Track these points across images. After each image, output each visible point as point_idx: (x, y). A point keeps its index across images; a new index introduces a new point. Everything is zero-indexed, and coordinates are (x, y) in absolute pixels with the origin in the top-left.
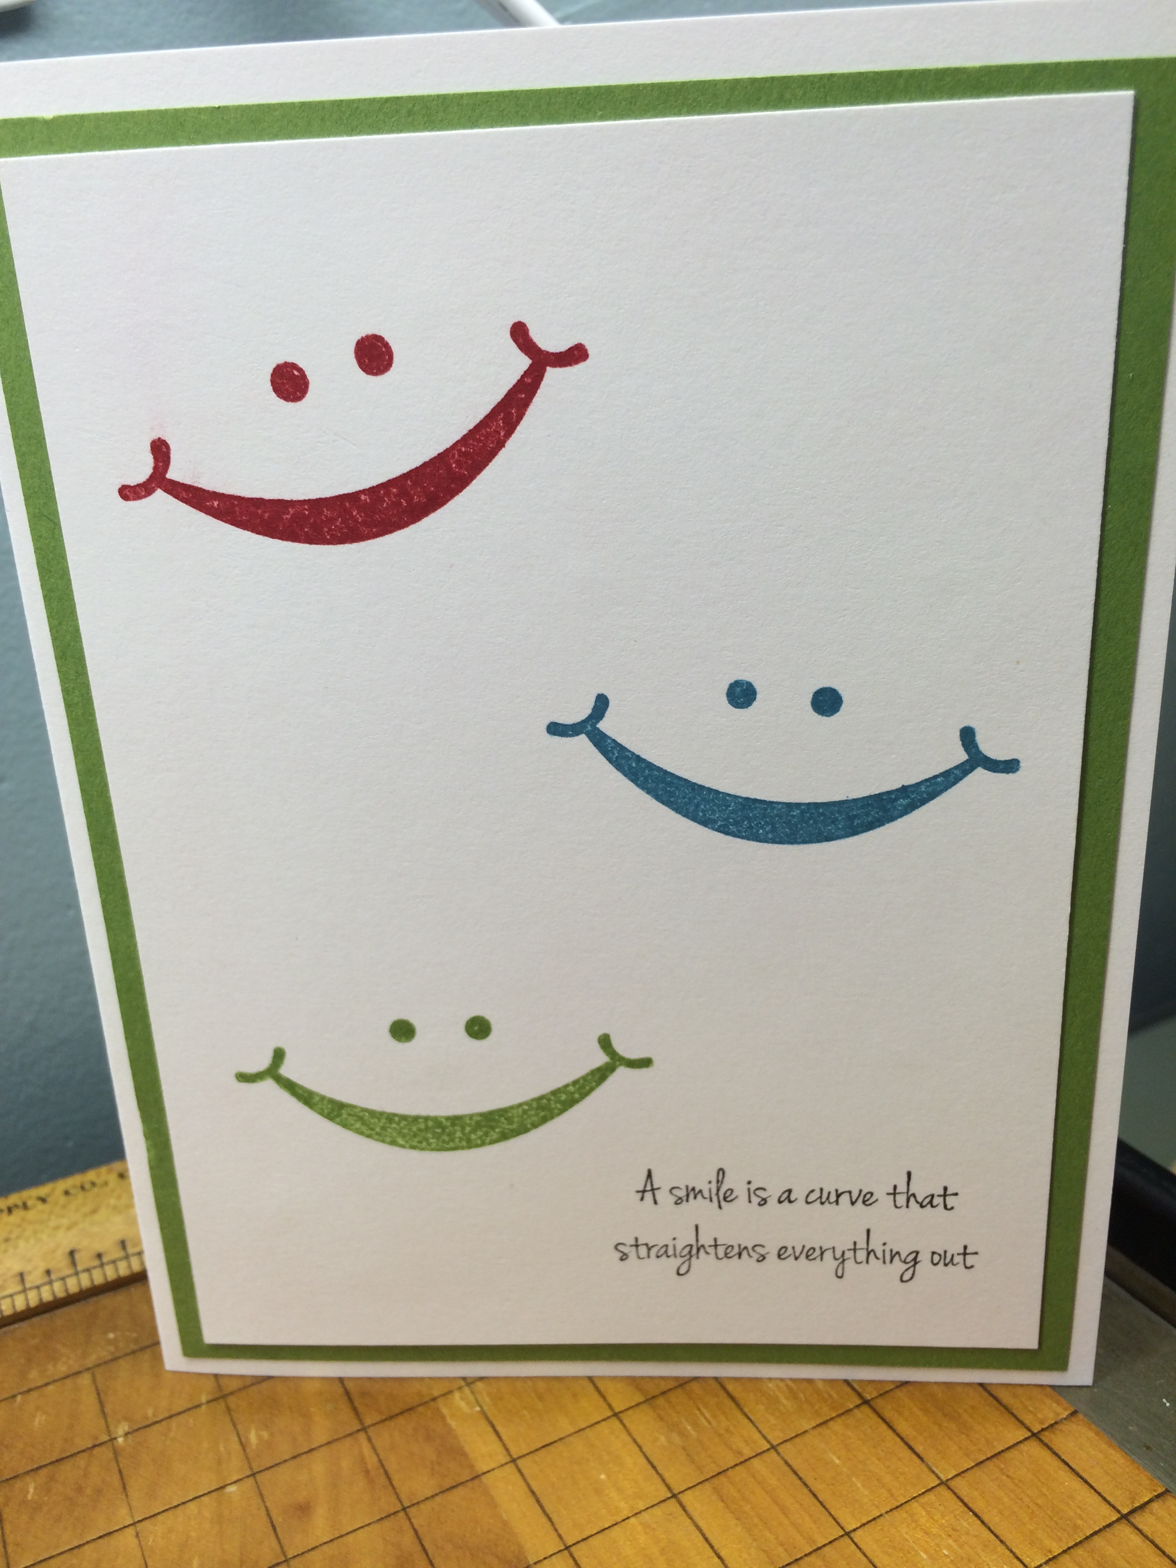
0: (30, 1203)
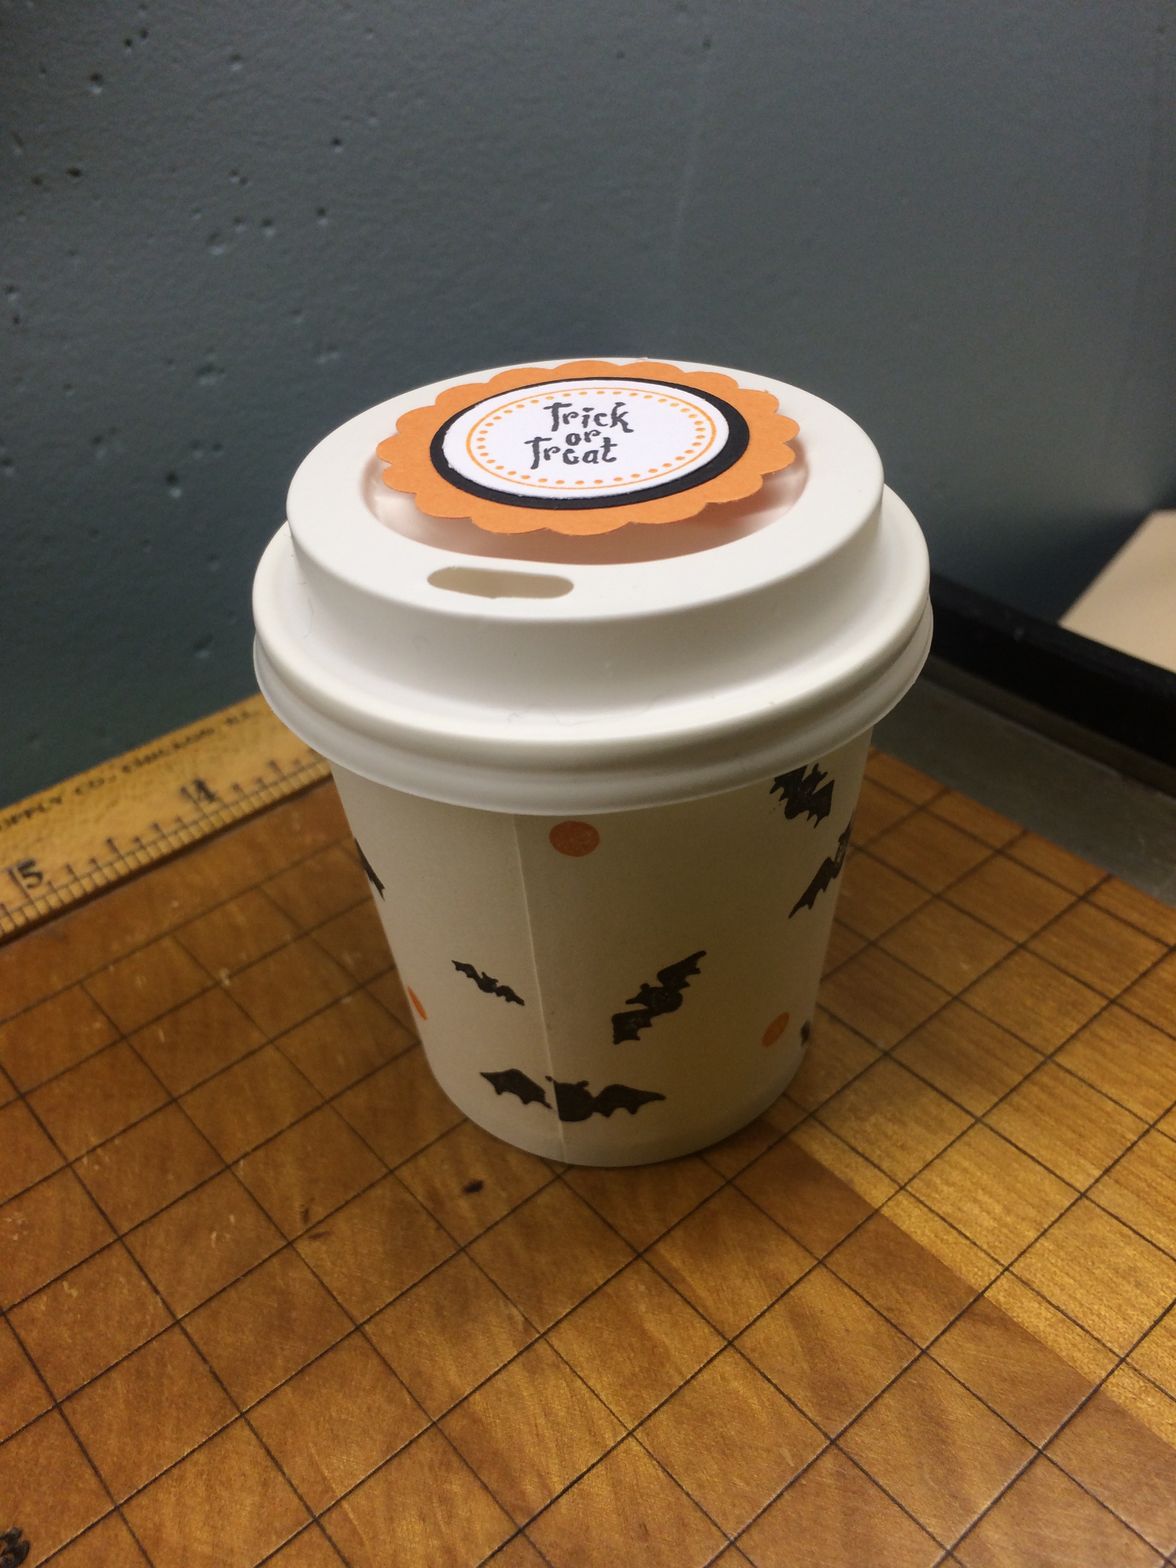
0: (45, 805)
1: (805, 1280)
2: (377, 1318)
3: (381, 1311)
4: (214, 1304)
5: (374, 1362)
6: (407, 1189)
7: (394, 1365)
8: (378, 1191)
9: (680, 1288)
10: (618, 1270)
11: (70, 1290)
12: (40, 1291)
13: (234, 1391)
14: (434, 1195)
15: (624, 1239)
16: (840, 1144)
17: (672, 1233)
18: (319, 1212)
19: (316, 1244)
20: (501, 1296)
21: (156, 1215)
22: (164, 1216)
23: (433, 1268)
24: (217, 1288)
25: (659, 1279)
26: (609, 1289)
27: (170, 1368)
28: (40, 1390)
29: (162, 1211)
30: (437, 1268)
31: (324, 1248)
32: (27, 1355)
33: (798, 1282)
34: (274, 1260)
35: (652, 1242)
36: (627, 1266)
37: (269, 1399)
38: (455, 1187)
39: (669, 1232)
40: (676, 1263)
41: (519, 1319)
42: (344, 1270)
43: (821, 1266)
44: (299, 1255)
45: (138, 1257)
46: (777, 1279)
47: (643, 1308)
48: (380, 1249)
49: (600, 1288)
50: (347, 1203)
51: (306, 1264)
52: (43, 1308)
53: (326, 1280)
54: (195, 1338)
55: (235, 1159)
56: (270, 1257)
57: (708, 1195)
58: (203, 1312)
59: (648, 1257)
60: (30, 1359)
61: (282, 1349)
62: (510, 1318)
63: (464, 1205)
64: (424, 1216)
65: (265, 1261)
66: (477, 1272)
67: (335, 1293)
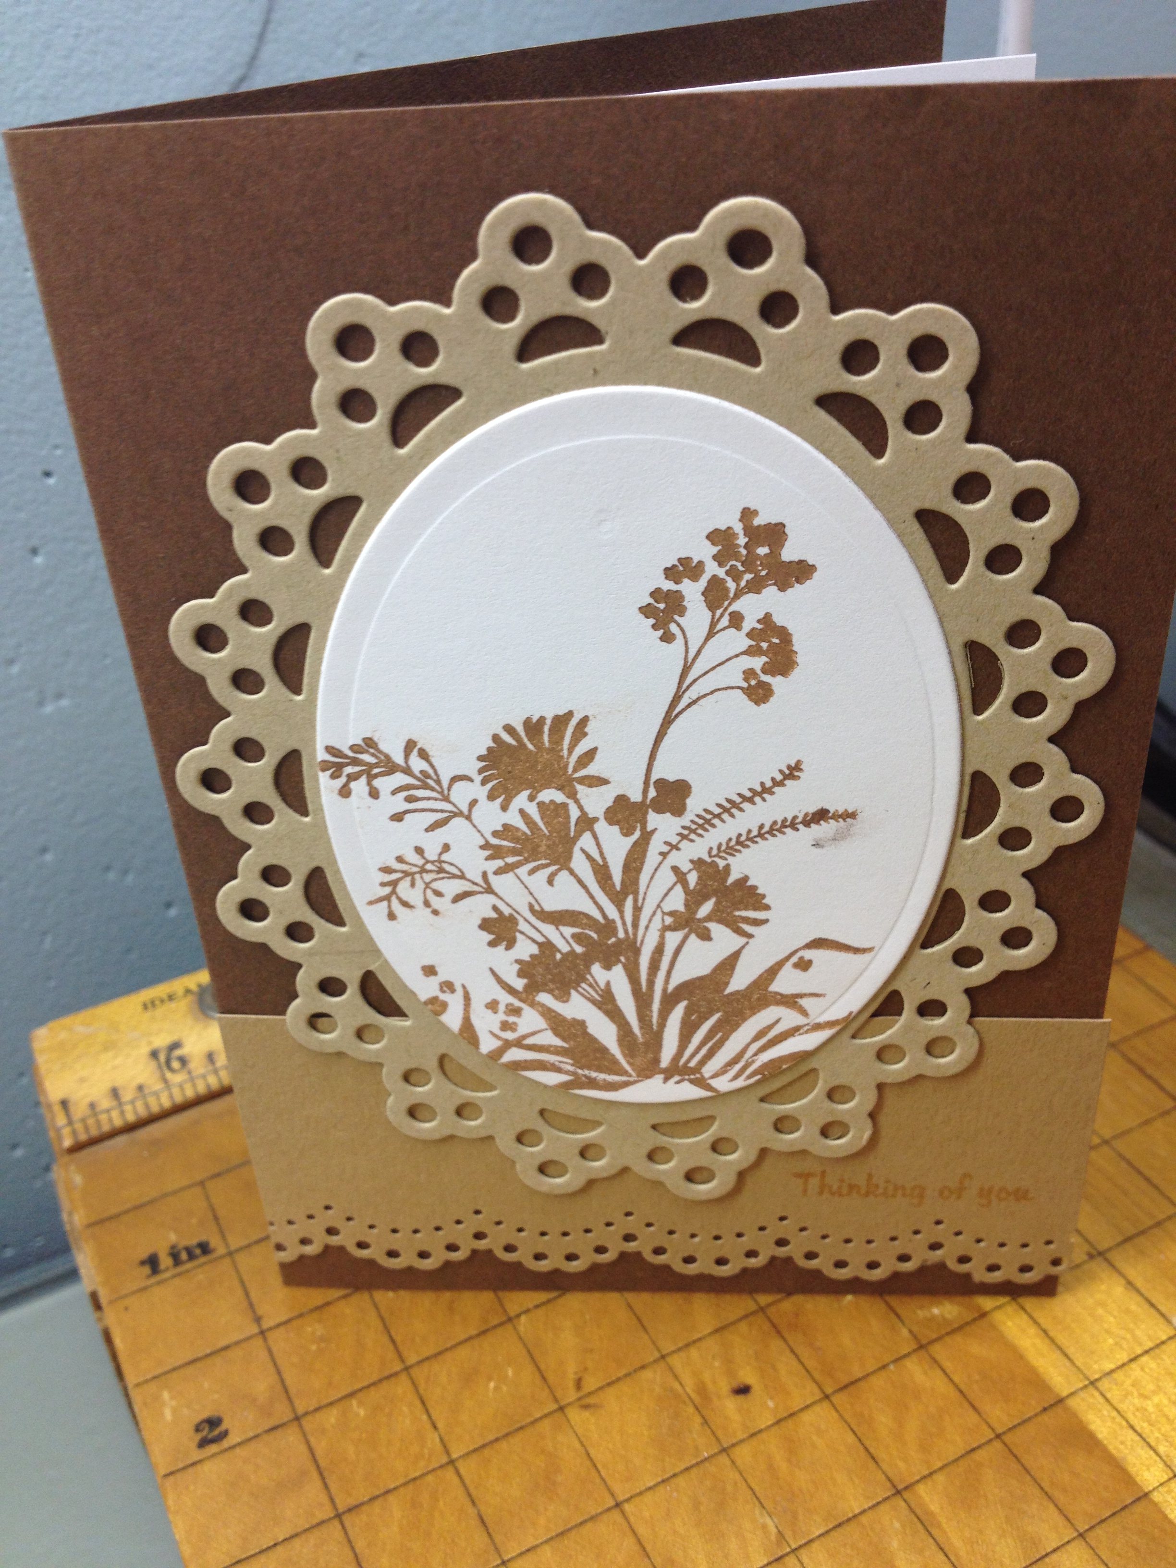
1: (1063, 1549)
2: (637, 1500)
3: (641, 1493)
4: (487, 1452)
5: (629, 1542)
6: (676, 1377)
7: (649, 1548)
8: (647, 1374)
9: (934, 1532)
10: (874, 1502)
11: (358, 1410)
12: (331, 1404)
13: (498, 1539)
14: (702, 1390)
15: (884, 1473)
16: (1119, 1419)
17: (934, 1477)
18: (591, 1383)
19: (586, 1414)
20: (757, 1503)
21: (440, 1353)
22: (448, 1356)
23: (694, 1462)
24: (491, 1437)
25: (916, 1520)
26: (864, 1519)
27: (441, 1503)
28: (323, 1498)
29: (447, 1350)
30: (697, 1464)
31: (593, 1420)
32: (316, 1461)
33: (1054, 1550)
34: (546, 1422)
35: (912, 1481)
36: (886, 1499)
37: (530, 1554)
38: (724, 1386)
39: (931, 1474)
40: (934, 1507)
41: (773, 1530)
42: (610, 1446)
43: (1081, 1539)
44: (568, 1421)
45: (421, 1391)
46: (1035, 1544)
47: (895, 1544)
48: (646, 1433)
49: (855, 1516)
50: (618, 1379)
51: (575, 1432)
52: (333, 1420)
53: (592, 1452)
54: (467, 1482)
55: (517, 1312)
56: (541, 1418)
57: (975, 1445)
58: (474, 1456)
59: (906, 1495)
60: (318, 1467)
61: (546, 1509)
62: (764, 1527)
63: (731, 1405)
64: (691, 1409)
65: (536, 1420)
66: (737, 1476)
67: (600, 1467)
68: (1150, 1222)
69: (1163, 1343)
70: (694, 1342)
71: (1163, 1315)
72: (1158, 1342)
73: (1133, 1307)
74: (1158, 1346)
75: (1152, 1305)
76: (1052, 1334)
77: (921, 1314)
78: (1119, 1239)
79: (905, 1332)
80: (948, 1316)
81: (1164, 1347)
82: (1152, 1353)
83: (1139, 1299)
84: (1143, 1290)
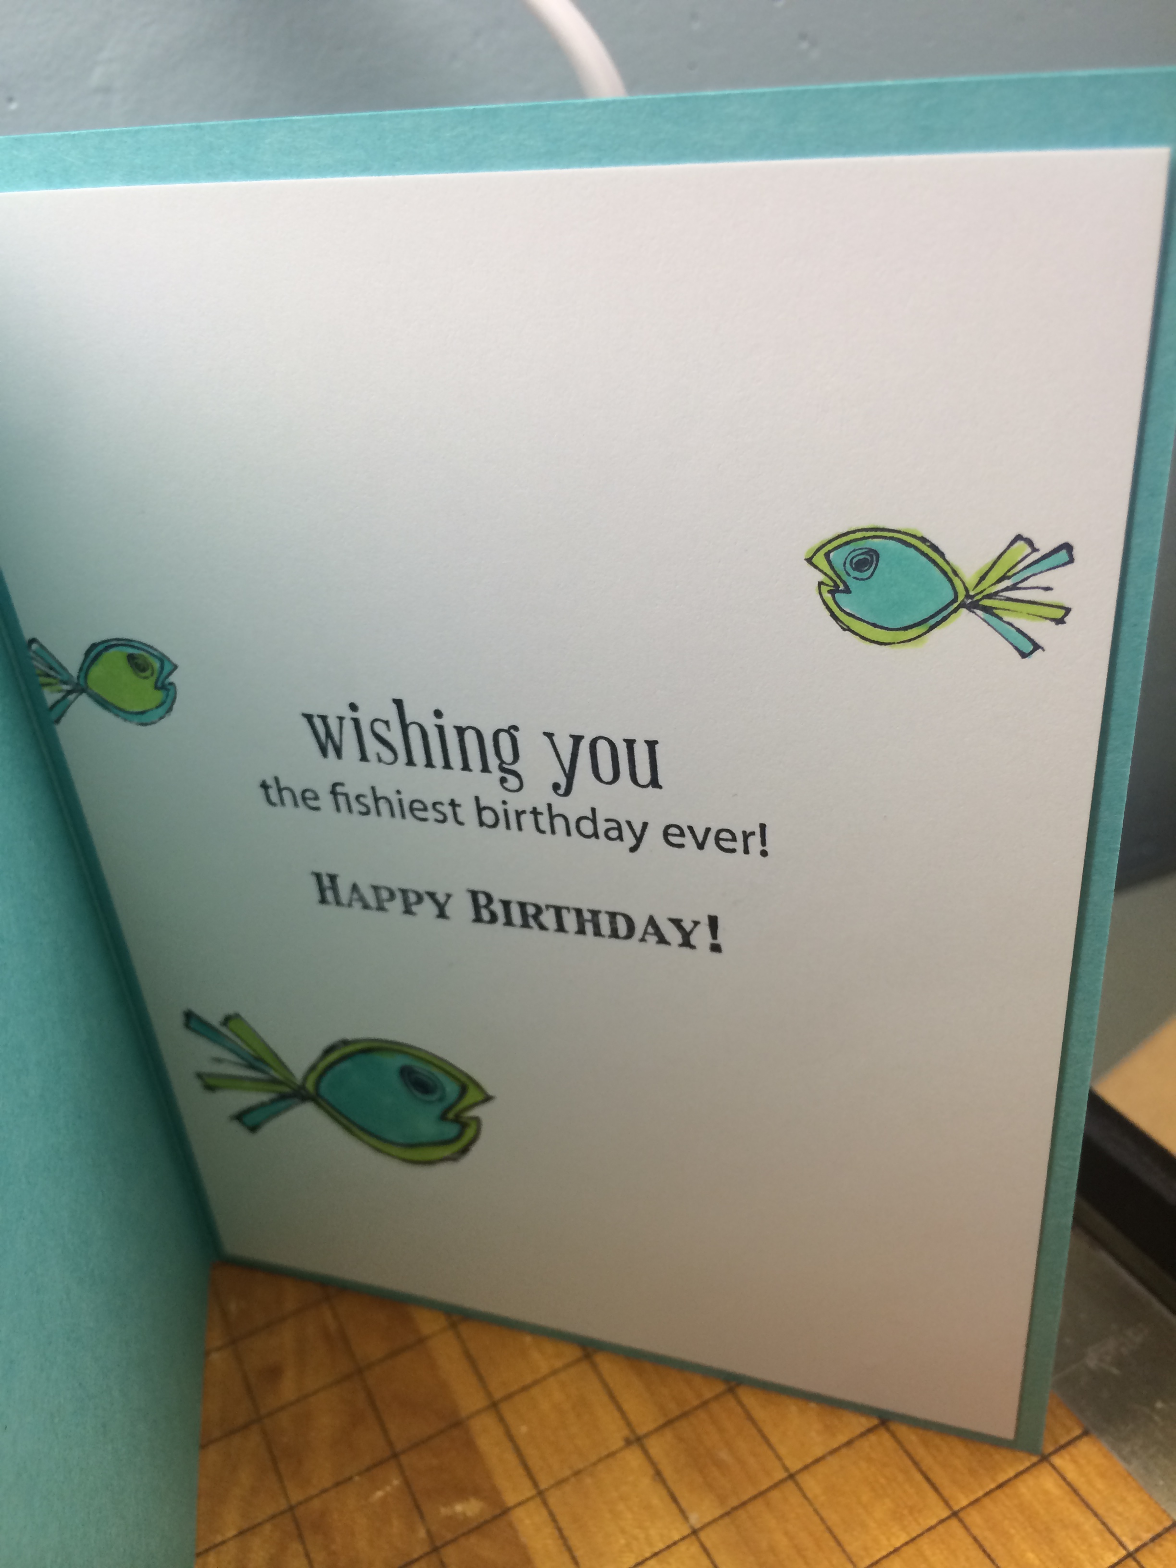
68: (695, 1403)
69: (675, 1543)
70: (216, 1546)
71: (682, 1512)
72: (670, 1542)
73: (655, 1501)
74: (669, 1547)
75: (674, 1499)
76: (566, 1533)
77: (444, 1511)
78: (661, 1421)
79: (422, 1533)
80: (469, 1513)
81: (674, 1548)
82: (660, 1556)
83: (664, 1493)
84: (670, 1483)
